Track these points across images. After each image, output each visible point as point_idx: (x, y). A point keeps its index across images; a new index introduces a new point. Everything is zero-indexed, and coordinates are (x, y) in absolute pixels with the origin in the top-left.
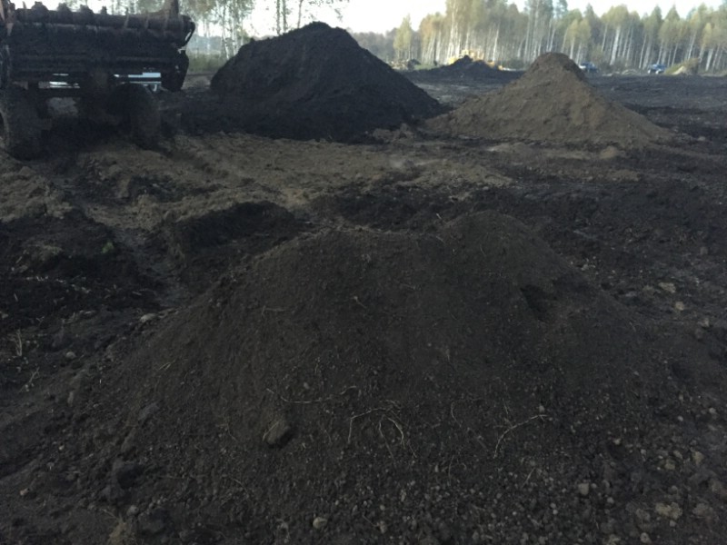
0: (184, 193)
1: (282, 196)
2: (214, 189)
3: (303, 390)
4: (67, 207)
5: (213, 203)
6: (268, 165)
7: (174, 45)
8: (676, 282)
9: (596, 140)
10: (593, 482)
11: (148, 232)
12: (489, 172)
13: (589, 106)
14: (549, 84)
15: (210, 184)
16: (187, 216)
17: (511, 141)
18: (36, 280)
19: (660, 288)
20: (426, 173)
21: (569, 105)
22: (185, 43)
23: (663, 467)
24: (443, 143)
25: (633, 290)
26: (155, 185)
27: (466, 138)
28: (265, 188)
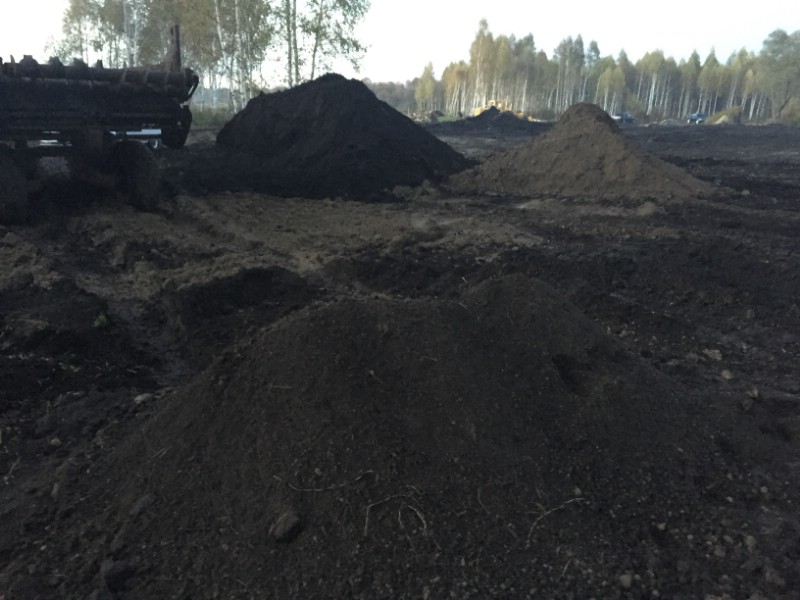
0: (186, 259)
1: (293, 261)
2: (218, 253)
3: (313, 477)
4: (55, 276)
5: (218, 268)
6: (279, 227)
7: (176, 99)
8: (722, 348)
9: (633, 196)
10: (636, 573)
11: (146, 302)
12: (519, 231)
13: (624, 159)
14: (581, 136)
15: (214, 249)
16: (190, 284)
17: (541, 197)
18: (19, 359)
19: (706, 356)
20: (450, 232)
21: (602, 158)
22: (188, 97)
23: (712, 554)
24: (469, 201)
25: (676, 357)
26: (154, 251)
27: (494, 194)
28: (275, 252)
